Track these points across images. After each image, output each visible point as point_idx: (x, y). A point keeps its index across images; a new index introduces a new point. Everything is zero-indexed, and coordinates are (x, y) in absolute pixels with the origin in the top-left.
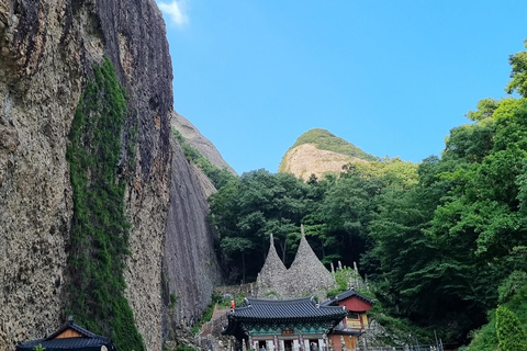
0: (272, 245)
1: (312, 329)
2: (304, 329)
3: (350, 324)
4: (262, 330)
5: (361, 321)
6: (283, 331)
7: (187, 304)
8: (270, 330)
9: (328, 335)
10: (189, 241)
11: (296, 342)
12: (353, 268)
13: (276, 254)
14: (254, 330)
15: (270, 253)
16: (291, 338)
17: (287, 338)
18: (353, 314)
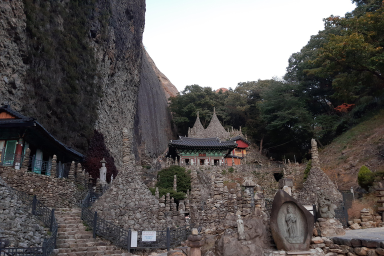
0: (198, 117)
1: (216, 154)
2: (212, 154)
3: (237, 154)
4: (188, 153)
5: (243, 153)
6: (200, 154)
7: (152, 146)
8: (193, 153)
9: (225, 157)
10: (156, 116)
11: (206, 160)
12: (239, 130)
13: (200, 122)
14: (183, 153)
15: (197, 121)
16: (204, 158)
17: (202, 158)
18: (239, 149)
